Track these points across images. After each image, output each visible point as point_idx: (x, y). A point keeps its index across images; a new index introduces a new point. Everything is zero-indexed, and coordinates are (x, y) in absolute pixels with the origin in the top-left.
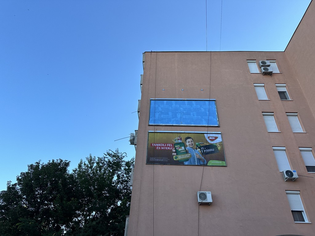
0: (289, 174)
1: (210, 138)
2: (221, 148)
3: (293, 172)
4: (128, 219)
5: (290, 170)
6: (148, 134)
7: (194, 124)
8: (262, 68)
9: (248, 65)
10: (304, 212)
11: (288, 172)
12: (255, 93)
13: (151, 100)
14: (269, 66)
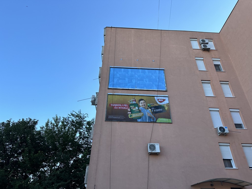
0: (222, 129)
1: (159, 100)
2: (168, 108)
3: (225, 128)
4: (88, 167)
5: (222, 126)
6: (108, 96)
7: (146, 89)
8: (202, 45)
9: (190, 42)
10: (233, 160)
11: (221, 128)
12: (196, 65)
13: (110, 67)
14: (207, 43)
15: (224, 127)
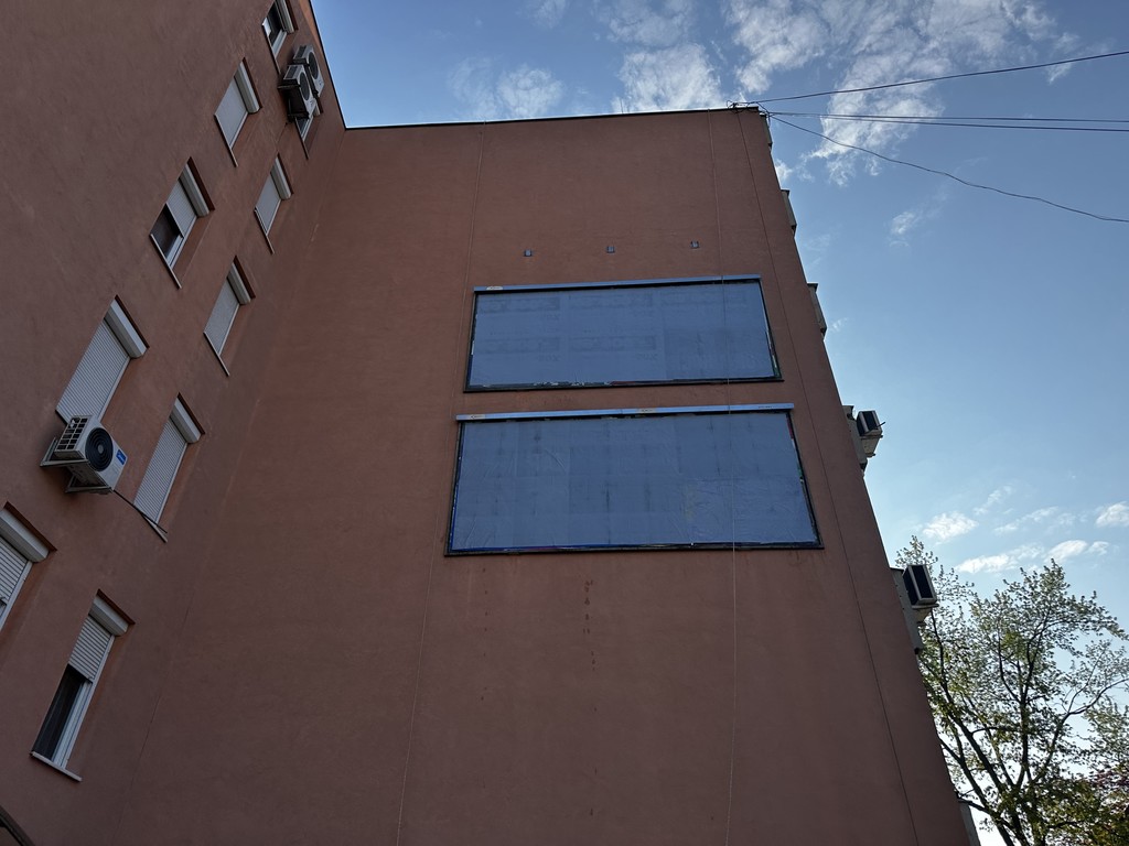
0: (101, 449)
3: (115, 453)
8: (303, 70)
11: (99, 437)
15: (116, 448)
